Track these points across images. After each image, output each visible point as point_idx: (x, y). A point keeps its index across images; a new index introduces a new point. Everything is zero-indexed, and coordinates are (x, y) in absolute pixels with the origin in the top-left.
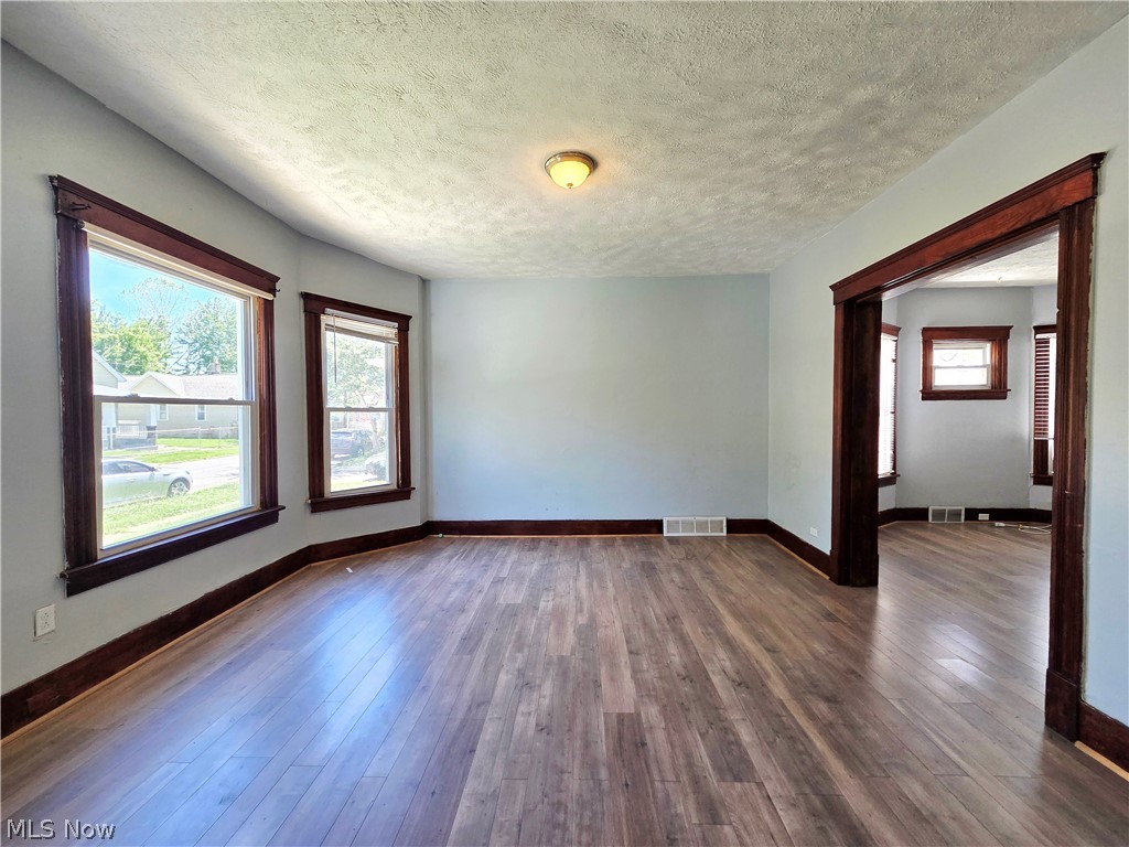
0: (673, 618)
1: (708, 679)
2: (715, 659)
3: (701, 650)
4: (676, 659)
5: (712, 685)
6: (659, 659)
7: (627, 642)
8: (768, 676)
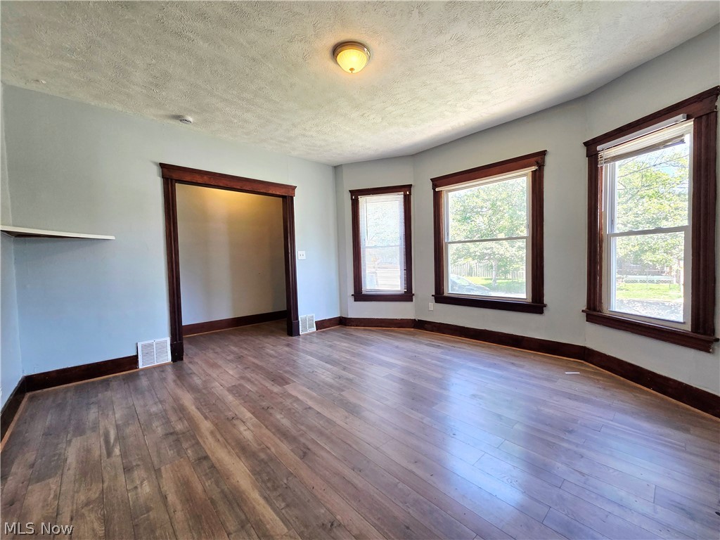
0: (305, 454)
1: (253, 413)
2: (252, 428)
3: (265, 431)
4: (279, 416)
5: (250, 411)
6: (290, 413)
7: (318, 413)
8: (212, 433)
